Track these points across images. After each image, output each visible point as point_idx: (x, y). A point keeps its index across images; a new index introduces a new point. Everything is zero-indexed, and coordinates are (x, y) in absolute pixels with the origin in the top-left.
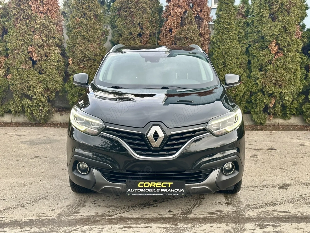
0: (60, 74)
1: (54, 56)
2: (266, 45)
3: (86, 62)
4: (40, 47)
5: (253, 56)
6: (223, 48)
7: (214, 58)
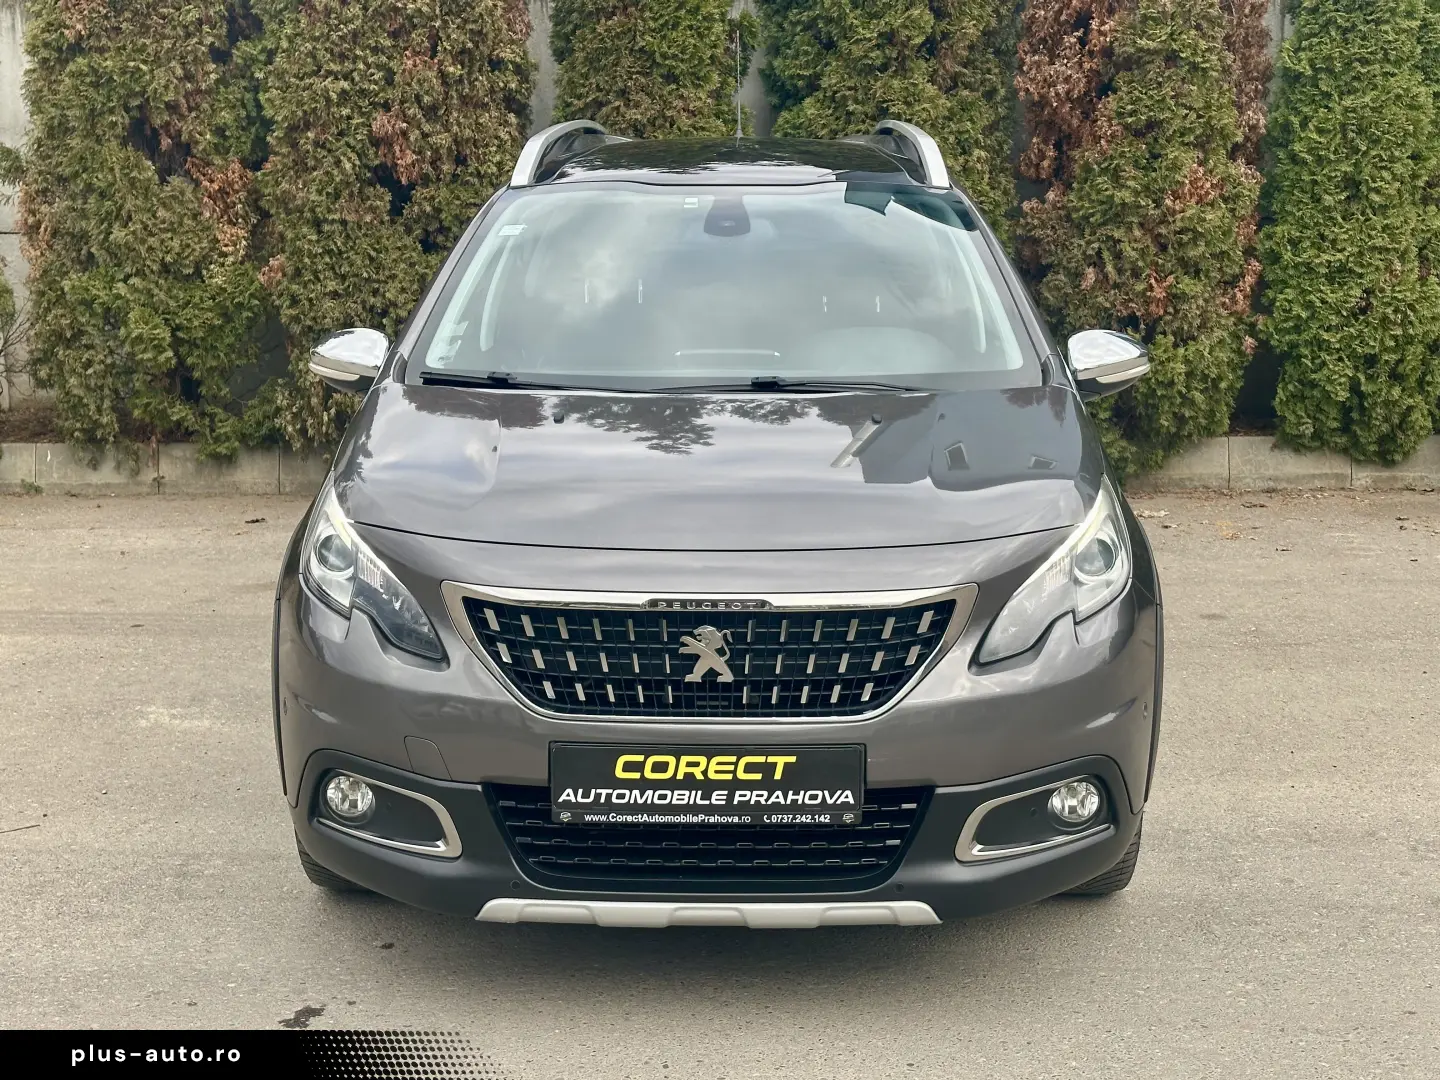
1: (498, 158)
4: (431, 112)
6: (1348, 102)
7: (1303, 155)
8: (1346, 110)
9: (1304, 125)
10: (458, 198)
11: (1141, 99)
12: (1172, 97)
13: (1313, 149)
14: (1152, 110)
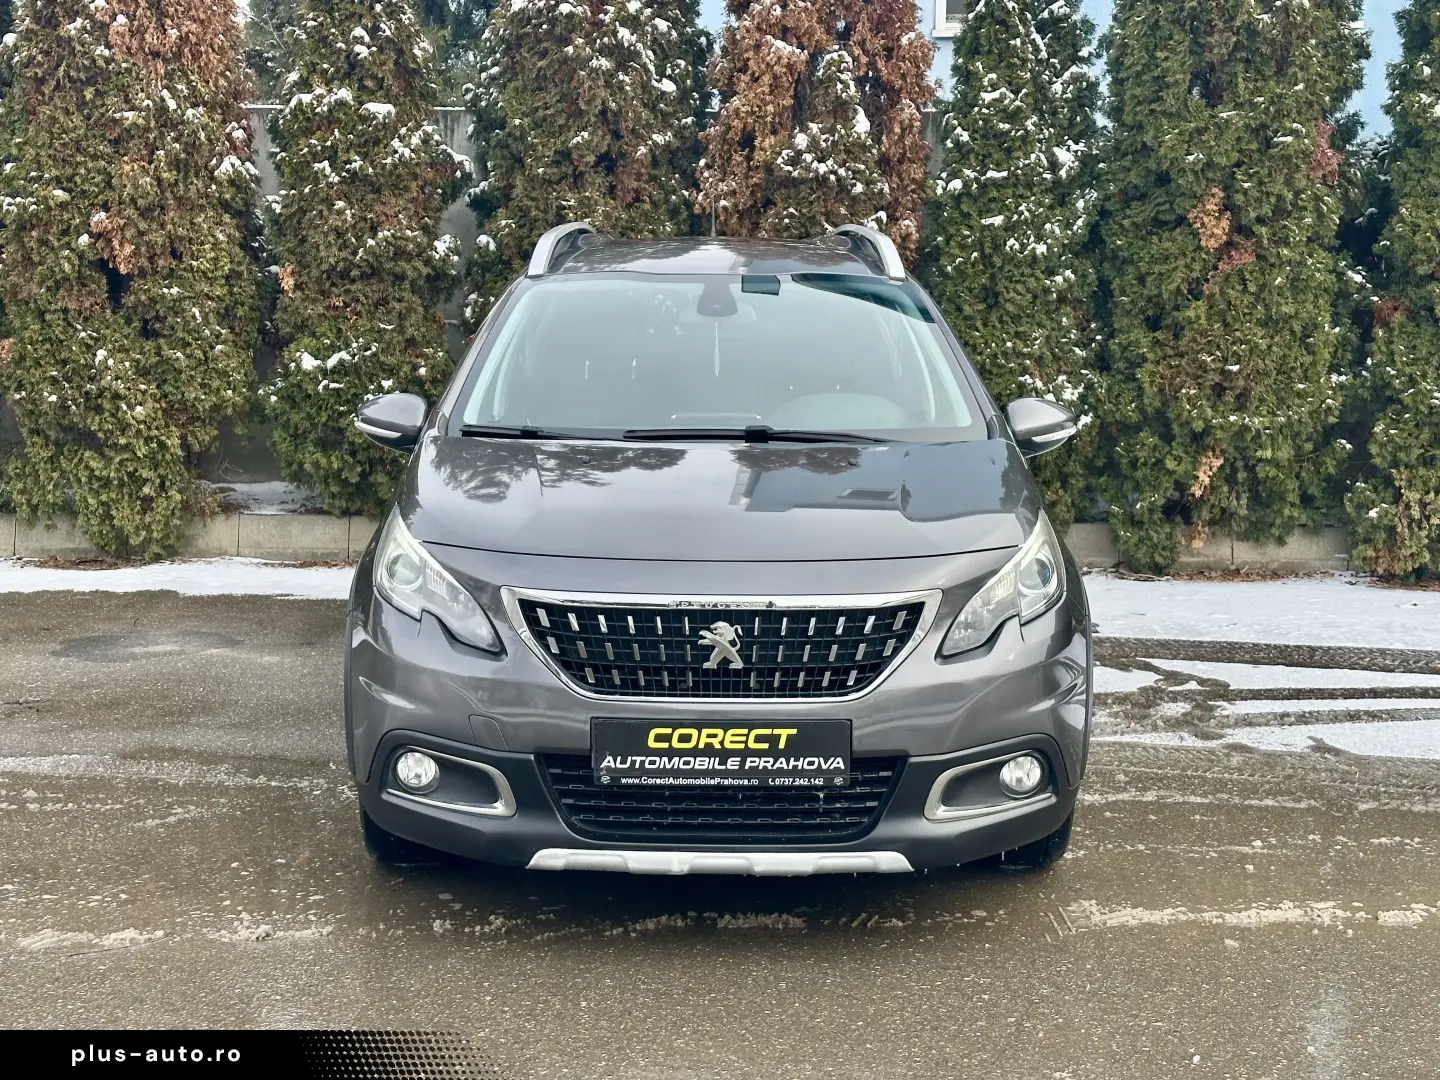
0: (236, 334)
1: (213, 254)
2: (1177, 209)
3: (360, 285)
4: (144, 213)
5: (1118, 263)
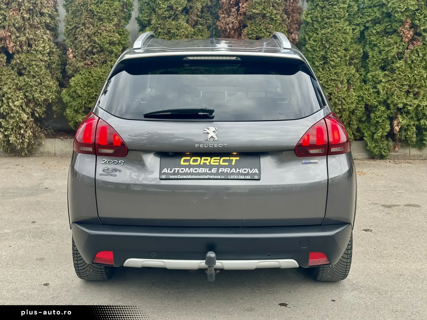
0: (52, 74)
1: (43, 45)
2: (394, 27)
3: (96, 56)
4: (18, 30)
5: (372, 46)
6: (323, 32)
7: (308, 49)
8: (322, 34)
9: (309, 39)
10: (28, 58)
11: (254, 30)
12: (264, 29)
13: (312, 46)
14: (257, 33)
